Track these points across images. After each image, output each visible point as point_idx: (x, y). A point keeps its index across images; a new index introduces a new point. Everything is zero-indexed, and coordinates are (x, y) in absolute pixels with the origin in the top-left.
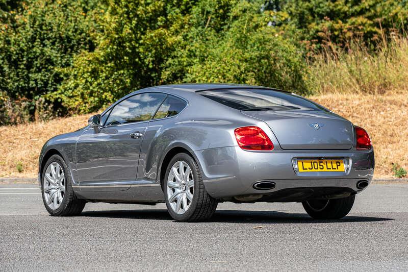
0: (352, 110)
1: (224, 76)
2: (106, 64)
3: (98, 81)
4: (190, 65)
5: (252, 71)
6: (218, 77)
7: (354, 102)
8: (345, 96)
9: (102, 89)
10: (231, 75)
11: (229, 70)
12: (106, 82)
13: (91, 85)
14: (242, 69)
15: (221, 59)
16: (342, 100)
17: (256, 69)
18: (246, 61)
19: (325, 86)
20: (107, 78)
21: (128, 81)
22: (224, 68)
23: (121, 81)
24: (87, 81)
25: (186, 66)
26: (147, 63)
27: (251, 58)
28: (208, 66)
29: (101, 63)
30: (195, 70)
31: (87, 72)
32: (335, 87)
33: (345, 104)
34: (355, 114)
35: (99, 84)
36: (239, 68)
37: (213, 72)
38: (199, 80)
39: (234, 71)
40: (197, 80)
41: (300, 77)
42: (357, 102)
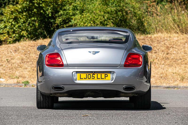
0: (173, 44)
1: (94, 22)
2: (22, 13)
3: (19, 24)
4: (74, 15)
5: (112, 19)
6: (90, 23)
7: (174, 39)
8: (169, 35)
9: (21, 29)
10: (99, 21)
11: (98, 19)
12: (24, 25)
13: (14, 26)
14: (106, 18)
15: (93, 12)
16: (167, 37)
17: (114, 18)
18: (108, 13)
19: (158, 28)
20: (24, 22)
21: (37, 24)
22: (94, 17)
23: (33, 24)
24: (12, 24)
25: (72, 16)
26: (48, 13)
27: (111, 11)
28: (85, 16)
29: (20, 13)
30: (77, 18)
31: (11, 19)
32: (164, 29)
33: (168, 39)
34: (174, 46)
35: (19, 27)
36: (104, 17)
37: (88, 19)
38: (79, 24)
39: (100, 19)
40: (78, 24)
41: (142, 23)
42: (176, 39)
